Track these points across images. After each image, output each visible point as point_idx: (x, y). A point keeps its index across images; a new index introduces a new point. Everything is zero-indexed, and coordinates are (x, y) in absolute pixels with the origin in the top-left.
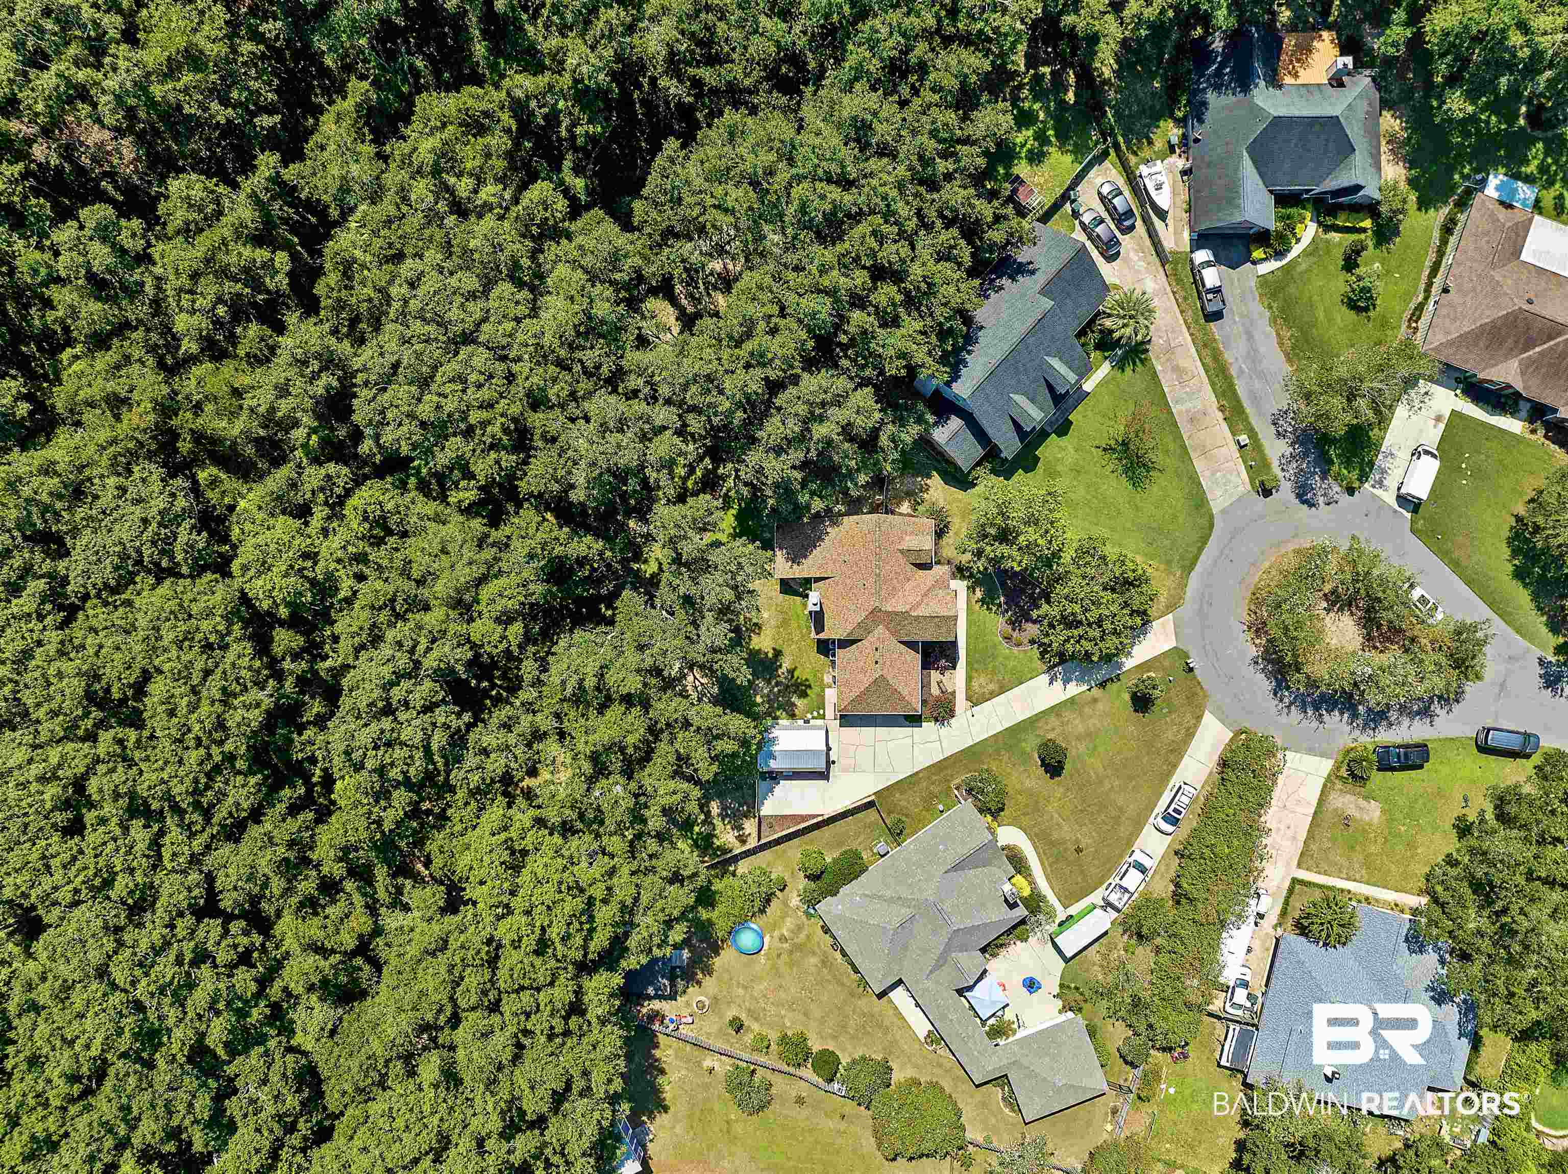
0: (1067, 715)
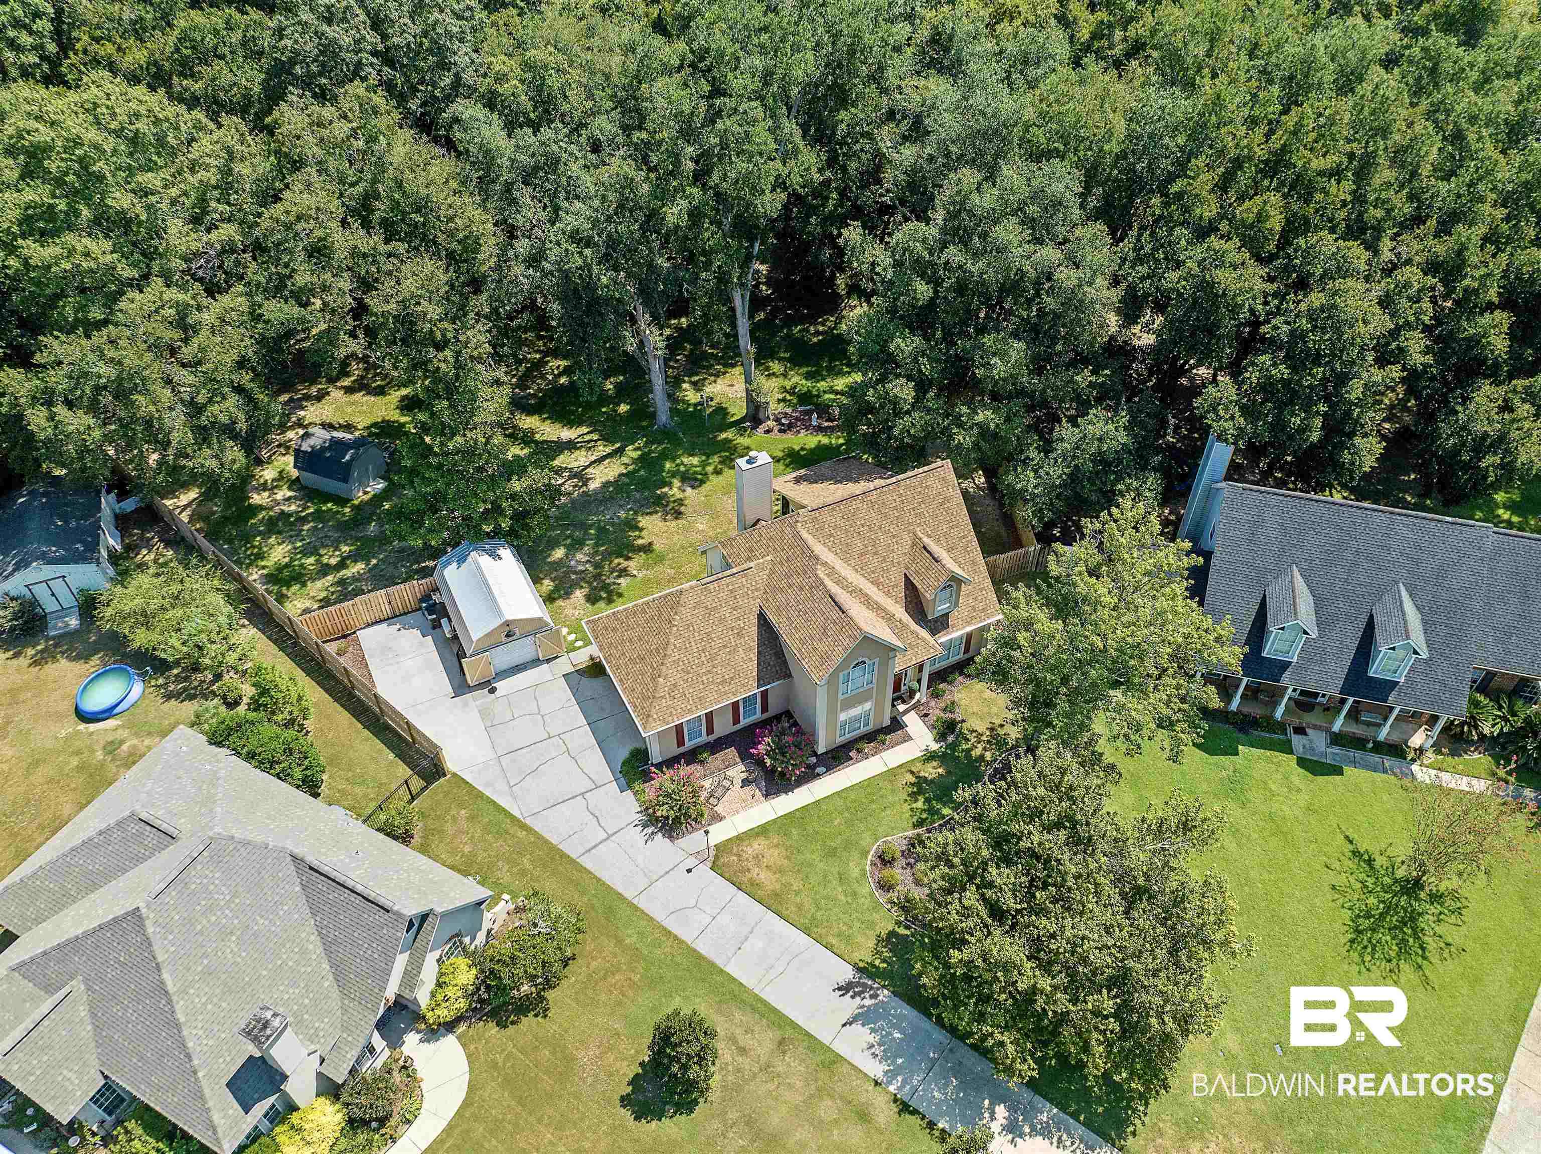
0: (794, 1064)
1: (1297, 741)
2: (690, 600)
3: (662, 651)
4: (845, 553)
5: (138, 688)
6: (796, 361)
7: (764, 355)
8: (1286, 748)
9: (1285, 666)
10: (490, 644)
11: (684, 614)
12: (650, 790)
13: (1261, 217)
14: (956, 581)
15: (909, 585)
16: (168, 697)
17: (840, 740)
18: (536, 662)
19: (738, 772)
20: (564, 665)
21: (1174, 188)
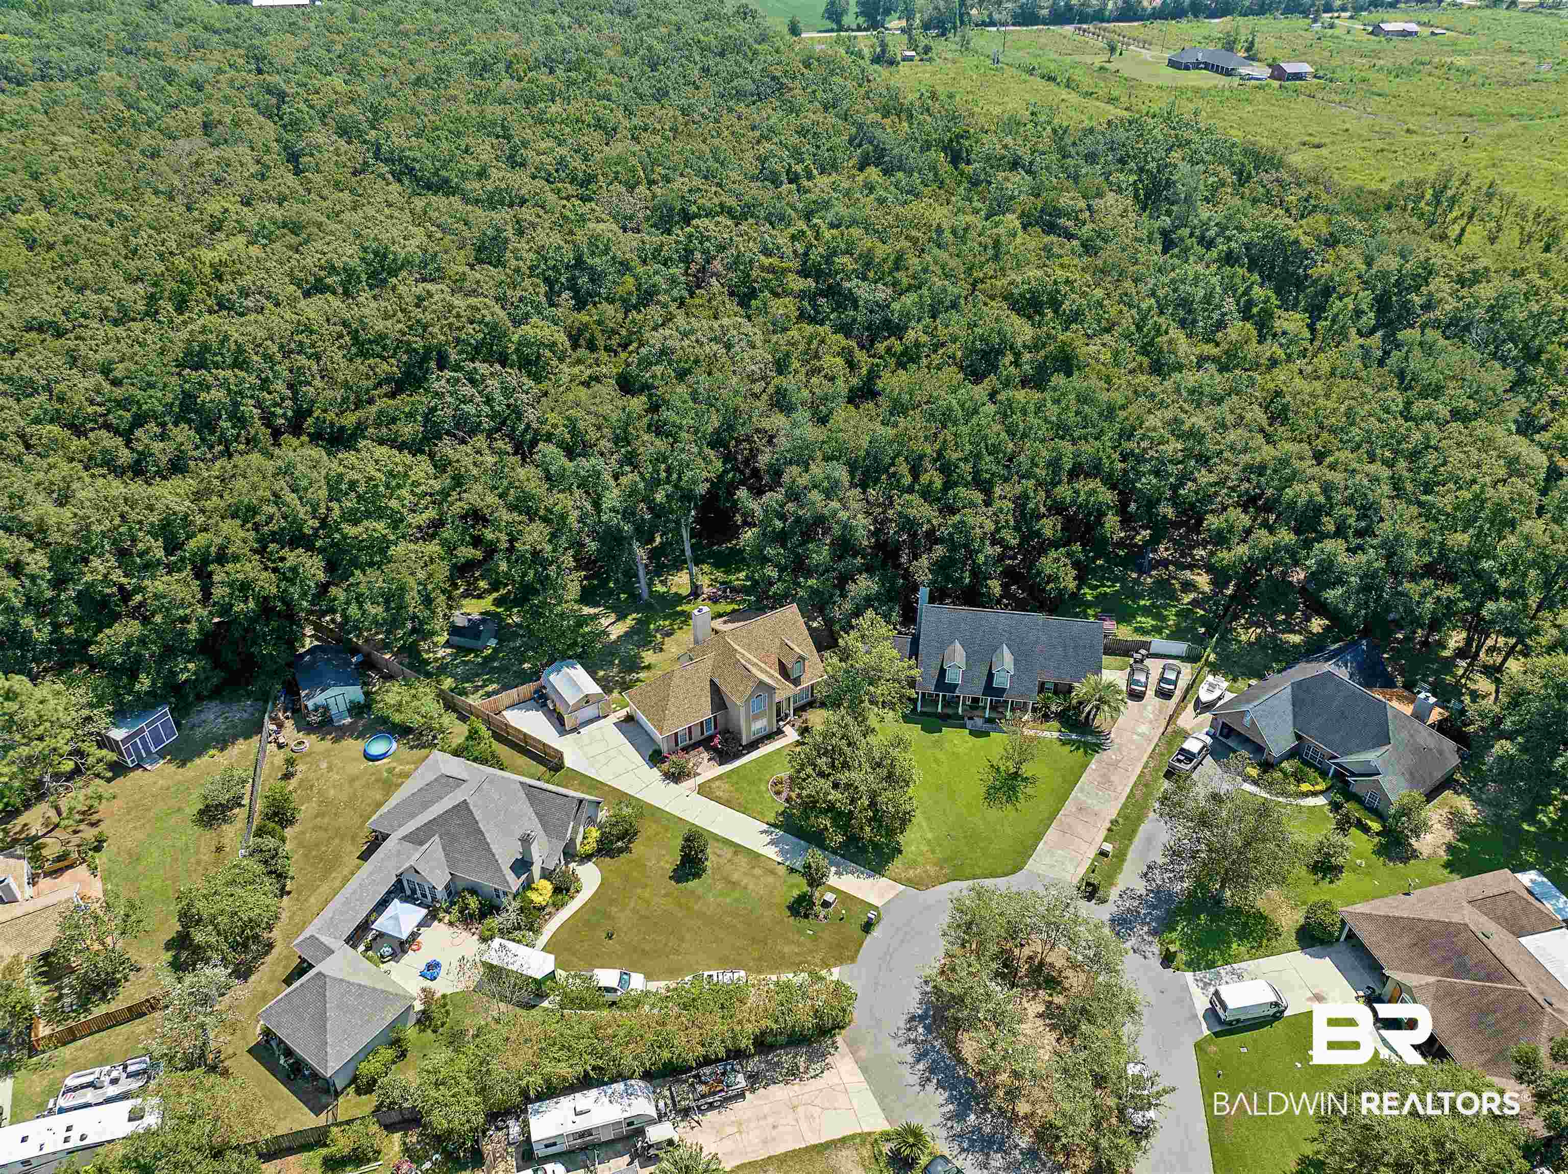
0: (742, 860)
1: (969, 723)
2: (677, 674)
3: (666, 698)
4: (748, 648)
5: (395, 745)
6: (717, 565)
7: (697, 562)
8: (964, 726)
9: (956, 686)
10: (578, 707)
11: (676, 681)
12: (665, 766)
13: (931, 483)
14: (801, 659)
15: (780, 662)
16: (411, 748)
17: (753, 738)
18: (598, 718)
19: (706, 756)
20: (613, 718)
21: (892, 470)
